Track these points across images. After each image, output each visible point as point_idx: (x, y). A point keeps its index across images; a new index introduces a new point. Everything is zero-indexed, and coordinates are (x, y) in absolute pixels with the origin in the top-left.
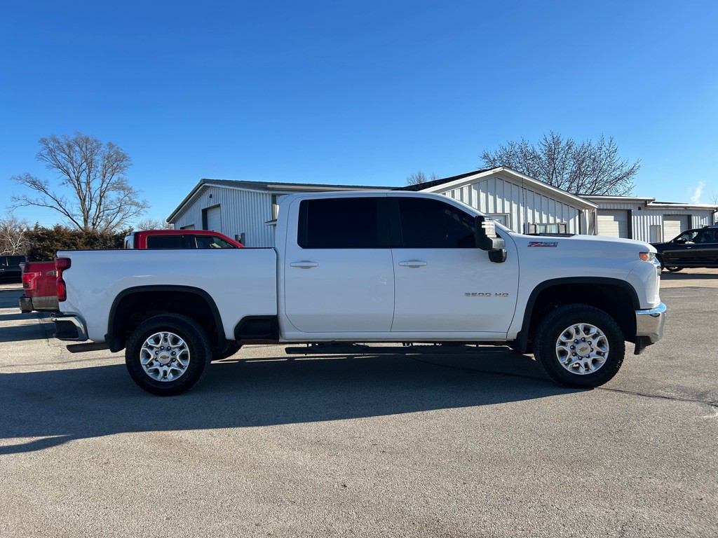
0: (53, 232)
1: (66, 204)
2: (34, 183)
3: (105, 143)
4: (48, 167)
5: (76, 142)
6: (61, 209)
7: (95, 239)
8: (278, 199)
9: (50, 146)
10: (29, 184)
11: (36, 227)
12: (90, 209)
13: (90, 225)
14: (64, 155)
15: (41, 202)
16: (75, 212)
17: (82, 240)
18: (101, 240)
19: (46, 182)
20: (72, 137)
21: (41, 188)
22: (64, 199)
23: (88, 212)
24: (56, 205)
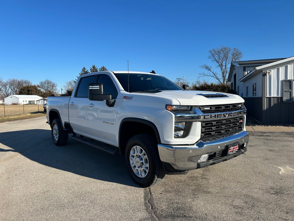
0: (210, 86)
1: (217, 74)
2: (207, 68)
3: (232, 48)
4: (212, 61)
5: (222, 50)
6: (215, 77)
7: (225, 88)
8: (246, 69)
9: (213, 53)
10: (205, 68)
11: (205, 84)
12: (226, 76)
13: (225, 82)
14: (217, 56)
15: (209, 75)
16: (220, 78)
17: (220, 88)
18: (227, 89)
19: (211, 67)
20: (220, 48)
21: (209, 70)
22: (216, 73)
23: (225, 77)
24: (213, 75)
